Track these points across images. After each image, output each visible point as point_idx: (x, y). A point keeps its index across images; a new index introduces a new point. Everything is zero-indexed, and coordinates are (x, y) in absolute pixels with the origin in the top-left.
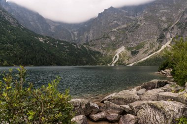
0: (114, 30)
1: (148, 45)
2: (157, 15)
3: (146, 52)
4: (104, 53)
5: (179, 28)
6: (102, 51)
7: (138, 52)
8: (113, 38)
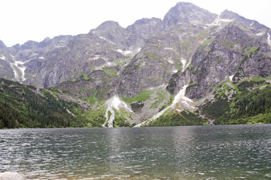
0: (97, 69)
1: (154, 95)
2: (161, 53)
3: (154, 105)
4: (86, 106)
5: (194, 73)
6: (81, 102)
7: (143, 105)
8: (98, 82)
